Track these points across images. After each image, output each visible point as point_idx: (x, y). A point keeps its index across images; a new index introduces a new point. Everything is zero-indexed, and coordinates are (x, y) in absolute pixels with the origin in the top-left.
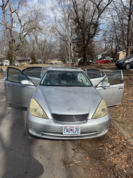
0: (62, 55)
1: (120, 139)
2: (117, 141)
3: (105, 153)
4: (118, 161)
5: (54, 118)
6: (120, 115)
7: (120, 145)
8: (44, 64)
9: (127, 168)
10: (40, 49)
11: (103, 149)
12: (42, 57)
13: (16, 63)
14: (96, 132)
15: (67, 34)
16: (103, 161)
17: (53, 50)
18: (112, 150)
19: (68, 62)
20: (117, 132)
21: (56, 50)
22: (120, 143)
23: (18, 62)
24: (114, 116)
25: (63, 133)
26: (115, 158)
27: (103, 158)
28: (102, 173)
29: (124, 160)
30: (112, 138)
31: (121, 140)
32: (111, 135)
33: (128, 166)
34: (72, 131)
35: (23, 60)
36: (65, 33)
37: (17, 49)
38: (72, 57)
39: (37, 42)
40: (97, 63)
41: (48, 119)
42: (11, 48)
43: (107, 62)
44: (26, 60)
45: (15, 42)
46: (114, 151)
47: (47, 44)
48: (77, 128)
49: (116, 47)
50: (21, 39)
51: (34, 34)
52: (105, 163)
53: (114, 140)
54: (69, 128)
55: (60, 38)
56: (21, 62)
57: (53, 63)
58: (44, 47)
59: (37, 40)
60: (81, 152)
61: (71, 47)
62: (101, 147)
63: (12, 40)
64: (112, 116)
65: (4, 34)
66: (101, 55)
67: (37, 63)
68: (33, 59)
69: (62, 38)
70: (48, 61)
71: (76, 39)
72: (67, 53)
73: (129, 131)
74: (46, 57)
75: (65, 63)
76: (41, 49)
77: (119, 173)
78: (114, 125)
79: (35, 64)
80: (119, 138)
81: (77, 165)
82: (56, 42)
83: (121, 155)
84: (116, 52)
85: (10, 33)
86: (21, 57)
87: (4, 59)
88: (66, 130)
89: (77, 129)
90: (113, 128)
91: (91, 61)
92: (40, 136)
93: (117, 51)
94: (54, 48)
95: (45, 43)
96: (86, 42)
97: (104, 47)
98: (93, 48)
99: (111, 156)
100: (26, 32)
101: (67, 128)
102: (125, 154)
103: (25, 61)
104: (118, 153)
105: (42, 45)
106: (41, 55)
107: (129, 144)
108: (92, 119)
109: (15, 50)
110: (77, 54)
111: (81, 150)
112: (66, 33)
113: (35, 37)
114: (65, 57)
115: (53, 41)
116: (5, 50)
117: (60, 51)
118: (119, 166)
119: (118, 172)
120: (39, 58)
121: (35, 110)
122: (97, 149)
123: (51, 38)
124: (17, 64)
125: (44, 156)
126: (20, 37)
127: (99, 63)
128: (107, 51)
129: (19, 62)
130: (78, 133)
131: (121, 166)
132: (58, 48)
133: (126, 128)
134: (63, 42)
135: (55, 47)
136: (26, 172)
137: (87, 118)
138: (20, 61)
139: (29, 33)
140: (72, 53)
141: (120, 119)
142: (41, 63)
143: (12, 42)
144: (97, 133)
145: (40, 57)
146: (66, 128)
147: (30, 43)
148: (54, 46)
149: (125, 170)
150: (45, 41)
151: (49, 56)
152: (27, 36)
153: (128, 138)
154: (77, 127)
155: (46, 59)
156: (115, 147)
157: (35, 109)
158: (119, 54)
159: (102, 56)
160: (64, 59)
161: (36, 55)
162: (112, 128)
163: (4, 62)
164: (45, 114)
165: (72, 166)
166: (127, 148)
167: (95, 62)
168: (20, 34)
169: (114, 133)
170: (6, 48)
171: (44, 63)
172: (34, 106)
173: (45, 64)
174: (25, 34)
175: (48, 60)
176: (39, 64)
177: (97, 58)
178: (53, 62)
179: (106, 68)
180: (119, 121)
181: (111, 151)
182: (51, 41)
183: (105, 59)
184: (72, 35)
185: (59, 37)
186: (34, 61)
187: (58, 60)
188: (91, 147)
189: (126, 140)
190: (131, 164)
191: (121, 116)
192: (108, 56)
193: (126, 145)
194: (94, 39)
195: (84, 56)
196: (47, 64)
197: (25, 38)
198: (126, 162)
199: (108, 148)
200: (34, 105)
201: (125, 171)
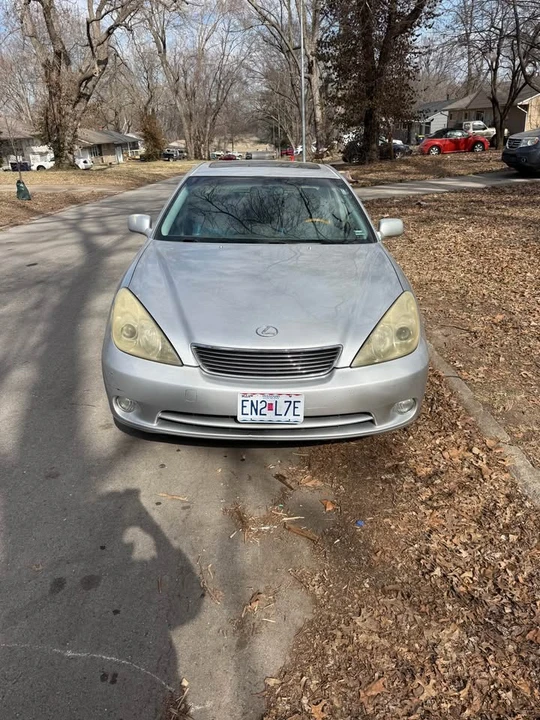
0: (276, 116)
1: (468, 445)
2: (454, 452)
3: (400, 492)
4: (443, 522)
5: (203, 361)
6: (484, 360)
7: (462, 468)
8: (196, 158)
9: (474, 543)
10: (177, 92)
11: (393, 479)
12: (189, 129)
13: (80, 158)
14: (369, 414)
15: (295, 18)
16: (386, 520)
17: (236, 95)
18: (429, 482)
19: (299, 149)
20: (458, 423)
21: (248, 97)
22: (464, 459)
23: (87, 151)
24: (458, 364)
25: (240, 418)
26: (437, 509)
27: (390, 511)
28: (375, 558)
29: (468, 517)
30: (438, 442)
31: (471, 451)
32: (432, 433)
33: (480, 536)
34: (270, 409)
35: (108, 145)
36: (286, 15)
37: (81, 96)
38: (316, 123)
39: (164, 63)
40: (425, 152)
41: (183, 365)
42: (54, 90)
43: (469, 145)
44: (123, 146)
45: (69, 63)
46: (434, 485)
47: (208, 70)
48: (292, 399)
49: (515, 74)
50: (92, 48)
51: (151, 25)
52: (393, 527)
53: (444, 449)
54: (260, 398)
55: (266, 41)
56: (101, 154)
57: (237, 154)
58: (196, 85)
59: (165, 52)
60: (306, 487)
61: (313, 81)
62: (388, 471)
63: (58, 54)
64: (448, 363)
65: (18, 25)
66: (447, 113)
67: (168, 157)
68: (151, 137)
69: (273, 40)
70: (212, 147)
71: (333, 42)
72: (295, 109)
73: (507, 418)
74: (205, 126)
75: (287, 154)
76: (181, 93)
77: (441, 558)
78: (451, 396)
79: (160, 163)
80: (464, 442)
81: (289, 529)
82: (248, 55)
83: (459, 502)
84: (513, 100)
85: (47, 23)
86: (103, 132)
87: (29, 141)
88: (248, 404)
89: (292, 404)
90: (447, 408)
91: (399, 142)
92: (154, 426)
93: (515, 92)
94: (237, 85)
95: (199, 65)
96: (377, 56)
97: (460, 77)
98: (412, 83)
99: (422, 502)
100: (115, 15)
101: (254, 399)
102: (474, 498)
103: (118, 150)
104: (450, 495)
105: (185, 73)
106: (184, 119)
107: (497, 464)
108: (350, 367)
109: (73, 98)
110: (341, 110)
111: (309, 480)
112: (290, 14)
113: (156, 35)
114: (286, 127)
115: (234, 51)
116: (32, 99)
117: (265, 98)
118: (445, 537)
119: (436, 554)
120: (175, 134)
121: (133, 334)
122: (369, 478)
123: (223, 42)
124: (85, 162)
125: (170, 497)
126: (89, 39)
127: (434, 152)
128: (474, 95)
129: (95, 154)
130: (293, 418)
131: (453, 537)
132: (259, 86)
133: (498, 408)
134: (280, 56)
135: (245, 83)
136: (103, 548)
137: (332, 362)
138: (98, 150)
139: (127, 21)
140: (319, 107)
141: (481, 375)
142: (182, 156)
143: (56, 62)
144: (372, 421)
145: (181, 127)
146: (250, 399)
147: (136, 66)
148: (239, 79)
149: (466, 549)
150: (200, 55)
151: (218, 121)
152: (118, 31)
153: (501, 444)
154: (290, 395)
155: (207, 138)
156: (442, 473)
157: (133, 328)
158: (526, 107)
159: (450, 117)
160: (285, 134)
161: (162, 124)
162: (440, 408)
163: (31, 156)
164: (171, 350)
165: (270, 530)
166: (486, 476)
167: (416, 148)
168: (88, 24)
169: (446, 424)
170: (34, 95)
171: (198, 156)
172: (128, 315)
173: (201, 159)
174: (112, 23)
175: (216, 143)
176: (175, 160)
177: (428, 129)
178: (238, 150)
179: (462, 172)
180: (476, 380)
181: (421, 487)
182: (226, 53)
183: (459, 134)
184: (315, 22)
185: (259, 33)
186: (155, 146)
187: (256, 139)
188: (350, 472)
189: (491, 450)
190: (490, 531)
191: (486, 364)
192: (478, 119)
193: (485, 467)
194: (415, 37)
195: (369, 122)
196: (209, 159)
197: (112, 43)
198: (473, 524)
199: (416, 474)
200: (127, 312)
201: (464, 554)
